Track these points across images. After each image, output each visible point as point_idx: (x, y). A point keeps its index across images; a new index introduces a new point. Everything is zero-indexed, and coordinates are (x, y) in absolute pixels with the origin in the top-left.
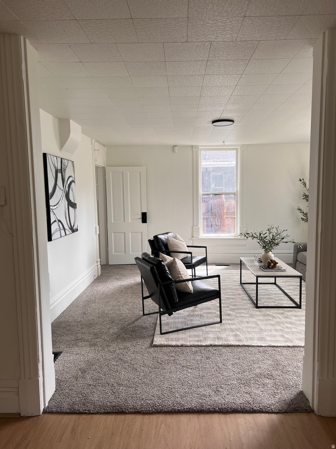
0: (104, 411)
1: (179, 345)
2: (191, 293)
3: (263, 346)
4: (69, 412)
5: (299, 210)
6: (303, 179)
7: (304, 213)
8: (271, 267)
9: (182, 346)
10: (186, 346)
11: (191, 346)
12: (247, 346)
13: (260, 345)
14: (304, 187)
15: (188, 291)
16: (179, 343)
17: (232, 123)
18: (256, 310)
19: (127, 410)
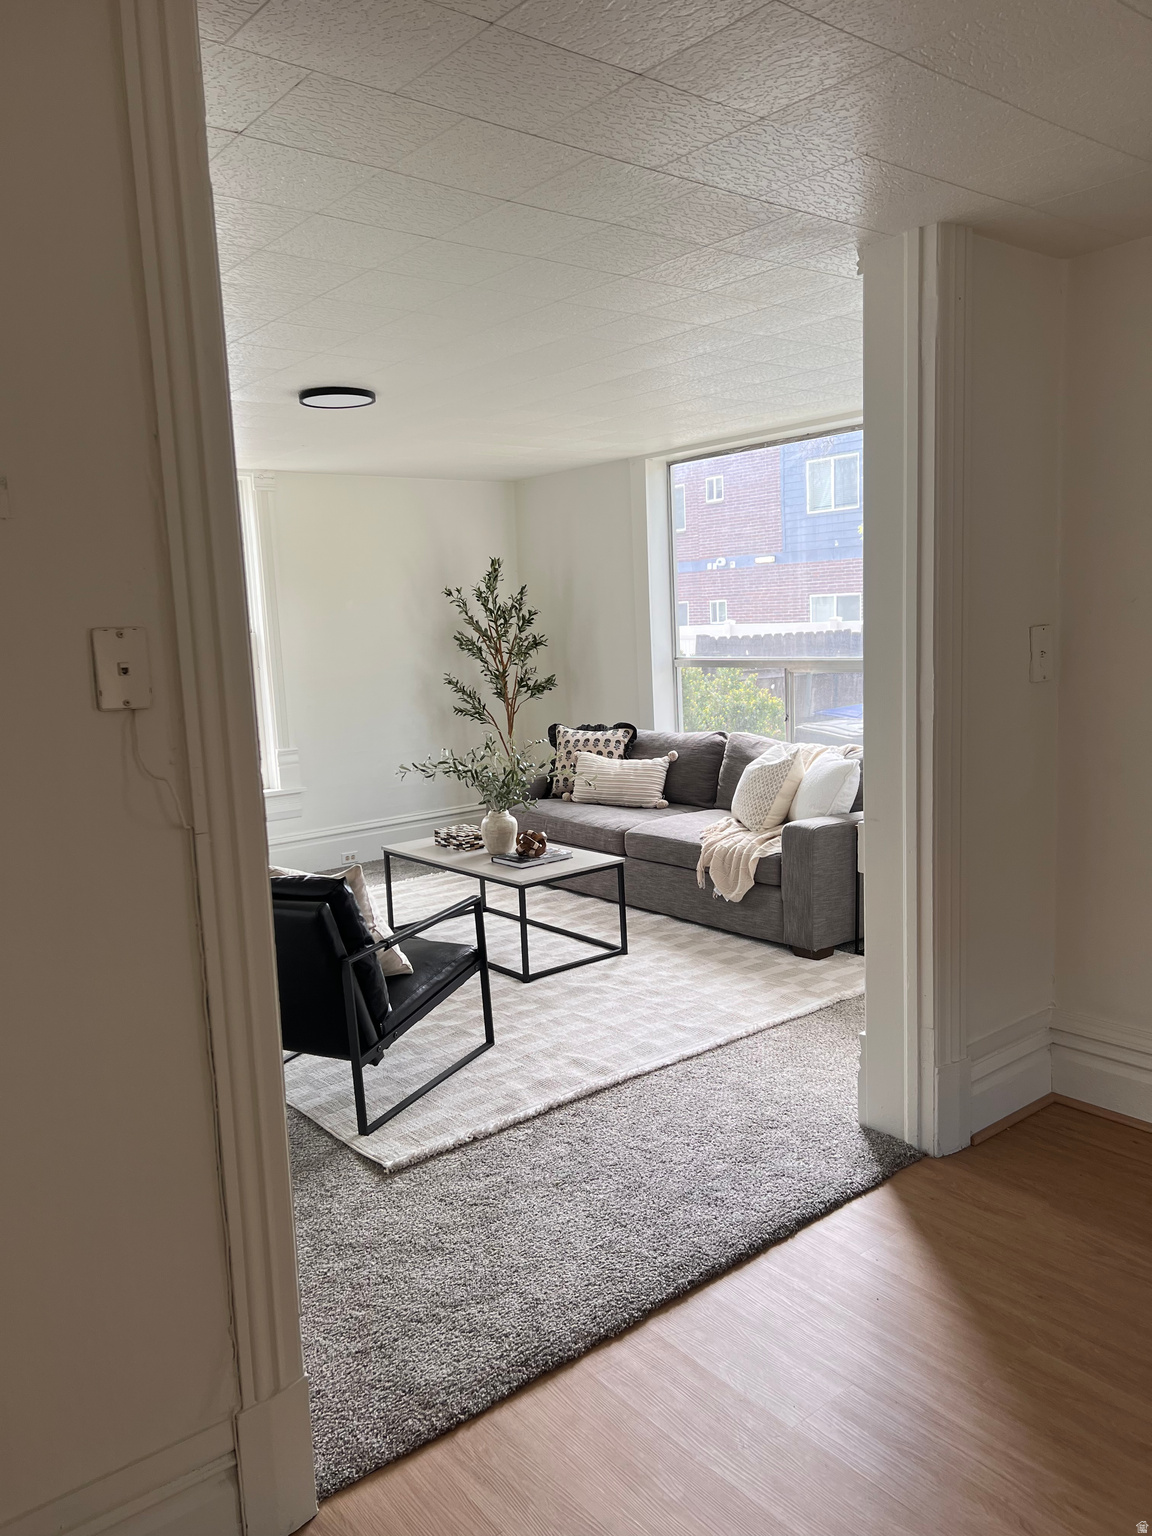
0: (510, 1388)
1: (467, 1140)
2: (409, 975)
3: (668, 1066)
4: (407, 1449)
5: (450, 683)
6: (458, 591)
7: (464, 692)
8: (533, 852)
9: (475, 1139)
10: (486, 1137)
11: (501, 1130)
12: (635, 1077)
13: (661, 1065)
14: (461, 612)
15: (398, 971)
16: (464, 1134)
17: (368, 400)
18: (529, 989)
19: (569, 1350)
